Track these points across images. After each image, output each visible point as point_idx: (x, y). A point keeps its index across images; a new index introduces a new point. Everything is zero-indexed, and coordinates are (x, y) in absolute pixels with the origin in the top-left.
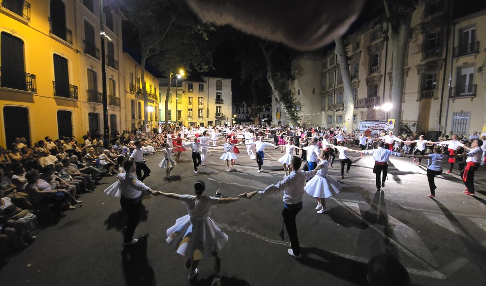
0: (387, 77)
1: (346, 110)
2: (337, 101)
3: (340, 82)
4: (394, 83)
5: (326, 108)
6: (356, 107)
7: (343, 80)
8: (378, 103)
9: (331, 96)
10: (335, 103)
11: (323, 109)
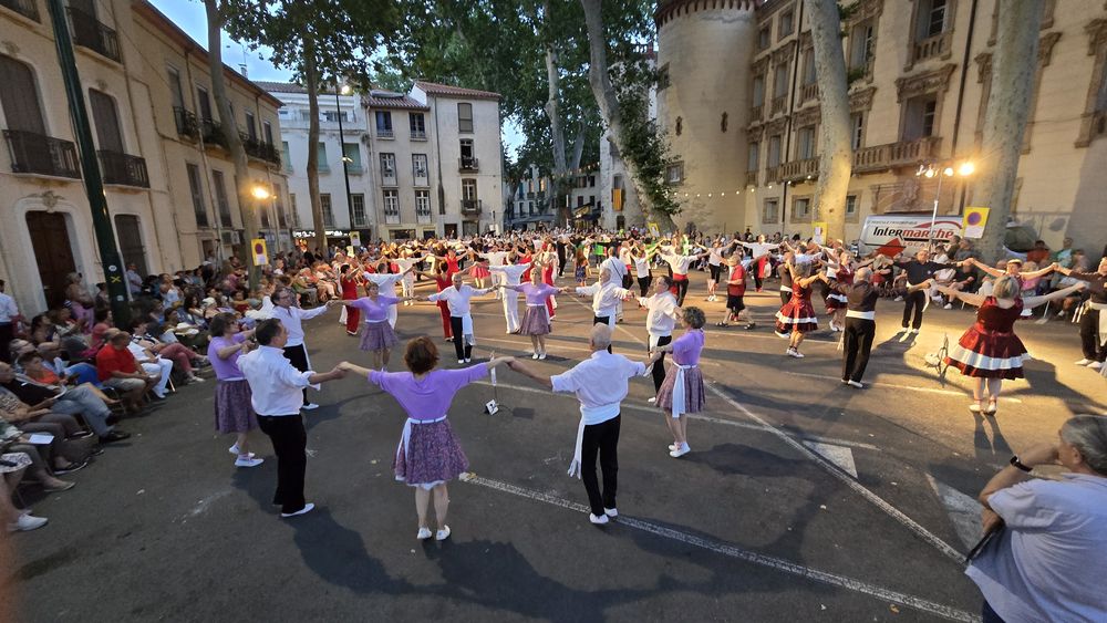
0: (974, 70)
1: (825, 182)
2: (797, 152)
3: (810, 91)
4: (996, 89)
5: (762, 176)
6: (858, 173)
7: (822, 87)
8: (933, 157)
9: (779, 136)
10: (791, 160)
11: (751, 179)
